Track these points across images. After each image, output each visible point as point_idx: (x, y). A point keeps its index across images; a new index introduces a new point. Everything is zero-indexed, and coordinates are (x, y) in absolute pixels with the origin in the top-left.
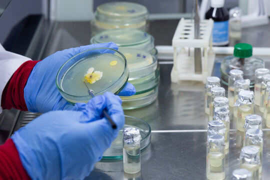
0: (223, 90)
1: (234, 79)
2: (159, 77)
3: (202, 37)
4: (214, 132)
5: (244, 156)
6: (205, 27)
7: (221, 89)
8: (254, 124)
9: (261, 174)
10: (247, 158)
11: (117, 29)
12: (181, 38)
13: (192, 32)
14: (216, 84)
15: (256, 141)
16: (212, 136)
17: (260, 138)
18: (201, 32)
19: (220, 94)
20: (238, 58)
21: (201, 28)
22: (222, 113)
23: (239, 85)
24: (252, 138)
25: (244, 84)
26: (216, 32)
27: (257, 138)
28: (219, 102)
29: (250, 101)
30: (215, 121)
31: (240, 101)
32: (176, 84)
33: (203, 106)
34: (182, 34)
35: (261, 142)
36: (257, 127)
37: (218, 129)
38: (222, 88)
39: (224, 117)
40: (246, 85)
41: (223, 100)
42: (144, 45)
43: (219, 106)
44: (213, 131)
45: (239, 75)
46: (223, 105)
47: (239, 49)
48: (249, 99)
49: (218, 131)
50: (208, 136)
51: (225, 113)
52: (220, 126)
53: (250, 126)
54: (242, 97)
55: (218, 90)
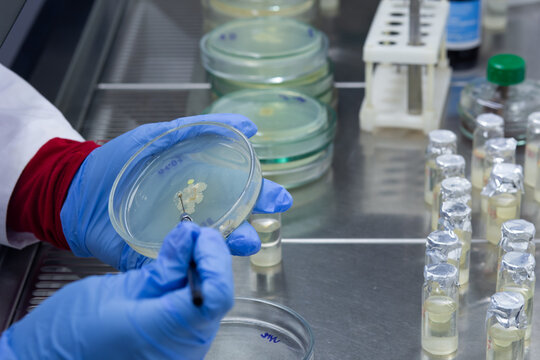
0: (460, 161)
1: (485, 135)
2: (335, 124)
3: (424, 40)
4: (438, 255)
5: (495, 313)
6: (432, 16)
7: (456, 160)
8: (520, 239)
9: (529, 340)
10: (502, 316)
11: (255, 18)
12: (381, 43)
13: (404, 29)
14: (447, 146)
15: (521, 277)
16: (434, 268)
17: (529, 272)
18: (423, 30)
19: (453, 172)
20: (496, 85)
21: (423, 20)
22: (455, 214)
23: (493, 149)
24: (513, 272)
25: (503, 149)
26: (455, 22)
27: (524, 273)
28: (451, 189)
29: (515, 187)
30: (441, 233)
31: (494, 186)
32: (369, 134)
33: (421, 184)
34: (384, 33)
35: (531, 279)
36: (524, 246)
37: (446, 250)
38: (458, 157)
39: (461, 222)
40: (508, 150)
41: (460, 185)
42: (307, 55)
43: (450, 196)
44: (437, 253)
45: (494, 127)
46: (459, 195)
47: (499, 67)
48: (513, 183)
49: (446, 253)
50: (426, 268)
51: (462, 214)
52: (451, 243)
53: (511, 245)
54: (499, 178)
55: (452, 161)
